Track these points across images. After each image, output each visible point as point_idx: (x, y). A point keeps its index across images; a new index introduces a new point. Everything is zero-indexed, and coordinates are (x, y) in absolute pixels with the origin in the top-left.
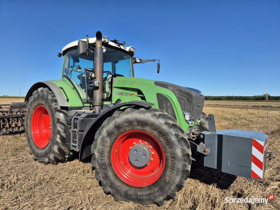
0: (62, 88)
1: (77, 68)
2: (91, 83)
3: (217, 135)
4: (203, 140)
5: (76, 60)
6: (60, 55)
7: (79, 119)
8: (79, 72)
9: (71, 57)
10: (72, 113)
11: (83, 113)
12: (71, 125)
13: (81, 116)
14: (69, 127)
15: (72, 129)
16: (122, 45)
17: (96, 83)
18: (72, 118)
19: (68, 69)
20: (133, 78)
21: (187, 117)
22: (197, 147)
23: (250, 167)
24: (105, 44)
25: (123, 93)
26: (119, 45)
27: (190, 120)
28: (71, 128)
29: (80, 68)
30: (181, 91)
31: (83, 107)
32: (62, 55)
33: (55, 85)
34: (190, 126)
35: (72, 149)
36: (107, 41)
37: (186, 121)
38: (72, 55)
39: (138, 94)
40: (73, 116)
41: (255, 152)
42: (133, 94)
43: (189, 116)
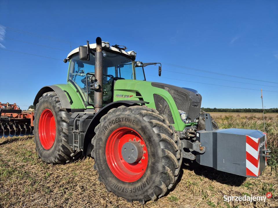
0: (66, 91)
1: (80, 73)
2: (92, 86)
3: (212, 133)
4: (198, 139)
5: (81, 65)
6: (66, 61)
7: (81, 120)
8: (82, 76)
9: (76, 62)
10: (74, 115)
11: (84, 114)
12: (73, 126)
13: (83, 118)
14: (71, 128)
15: (74, 131)
16: (124, 50)
17: (96, 86)
18: (74, 120)
19: (73, 74)
20: (134, 80)
21: (184, 117)
22: (193, 145)
23: (245, 165)
24: (106, 49)
25: (123, 95)
26: (120, 49)
27: (186, 119)
28: (73, 129)
29: (83, 73)
30: (177, 91)
31: (86, 109)
32: (68, 61)
33: (60, 89)
34: (187, 125)
35: (74, 149)
36: (108, 46)
37: (182, 120)
38: (76, 60)
39: (136, 96)
40: (75, 118)
41: (249, 149)
42: (132, 96)
43: (185, 115)
